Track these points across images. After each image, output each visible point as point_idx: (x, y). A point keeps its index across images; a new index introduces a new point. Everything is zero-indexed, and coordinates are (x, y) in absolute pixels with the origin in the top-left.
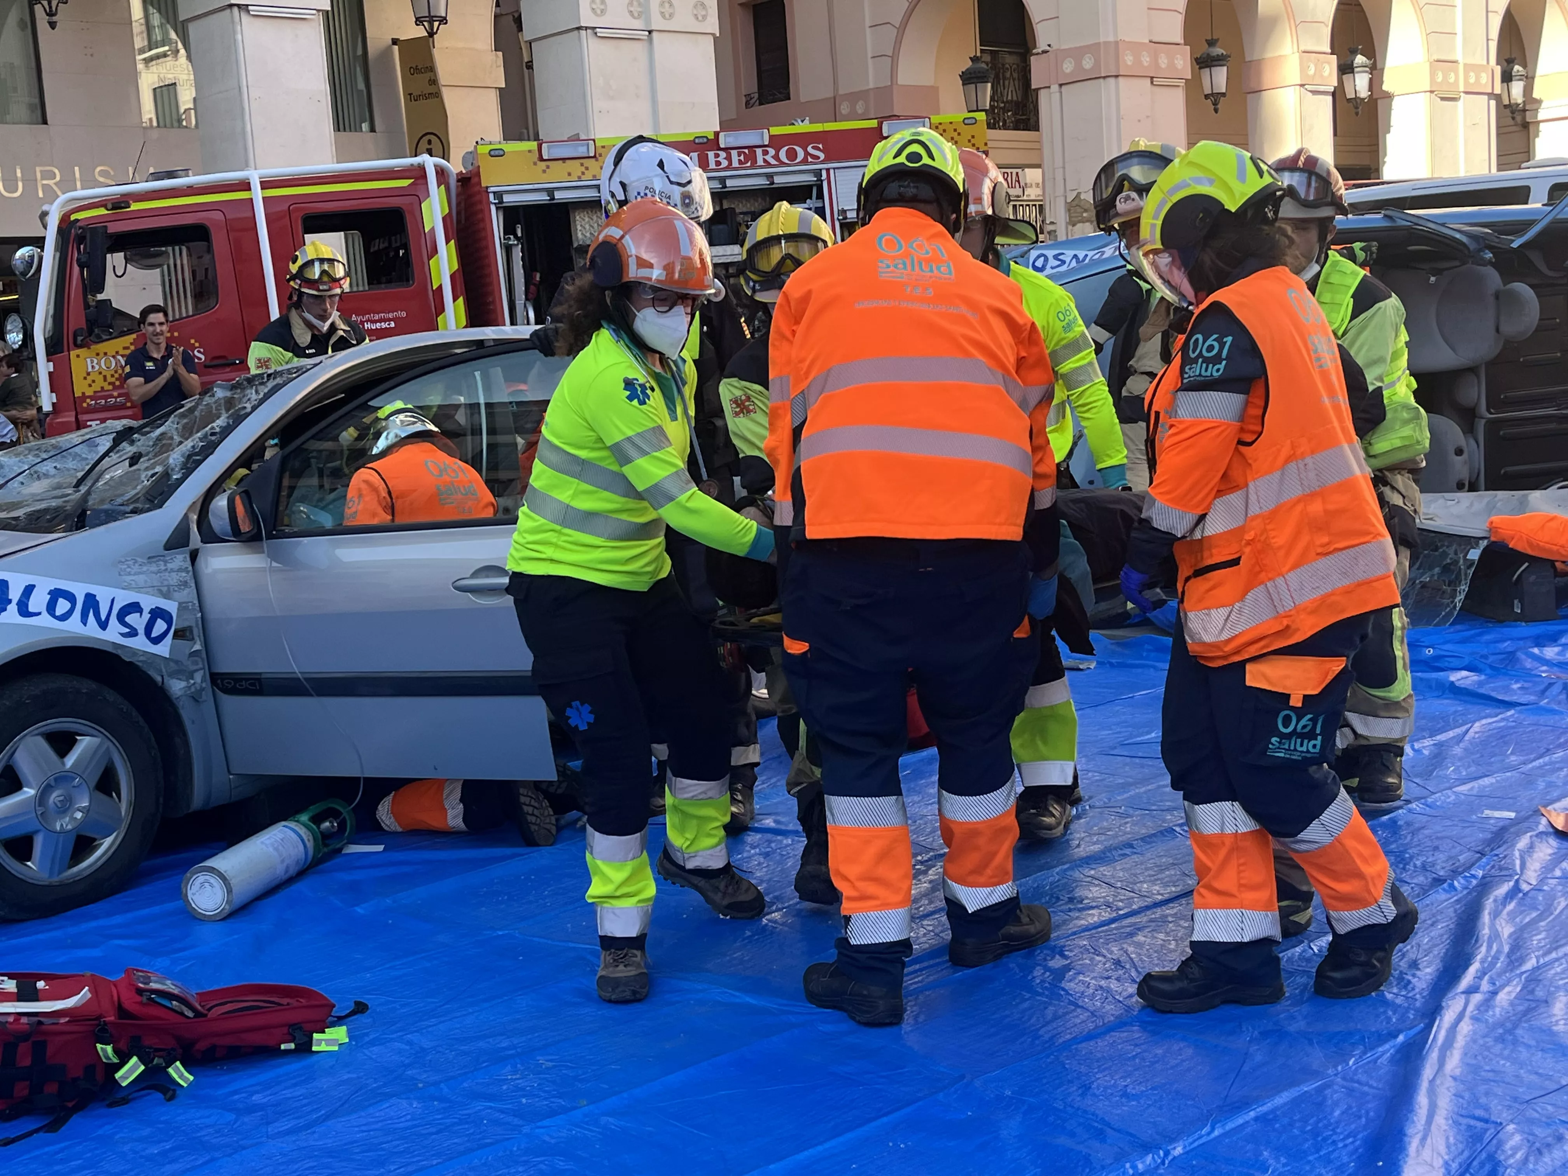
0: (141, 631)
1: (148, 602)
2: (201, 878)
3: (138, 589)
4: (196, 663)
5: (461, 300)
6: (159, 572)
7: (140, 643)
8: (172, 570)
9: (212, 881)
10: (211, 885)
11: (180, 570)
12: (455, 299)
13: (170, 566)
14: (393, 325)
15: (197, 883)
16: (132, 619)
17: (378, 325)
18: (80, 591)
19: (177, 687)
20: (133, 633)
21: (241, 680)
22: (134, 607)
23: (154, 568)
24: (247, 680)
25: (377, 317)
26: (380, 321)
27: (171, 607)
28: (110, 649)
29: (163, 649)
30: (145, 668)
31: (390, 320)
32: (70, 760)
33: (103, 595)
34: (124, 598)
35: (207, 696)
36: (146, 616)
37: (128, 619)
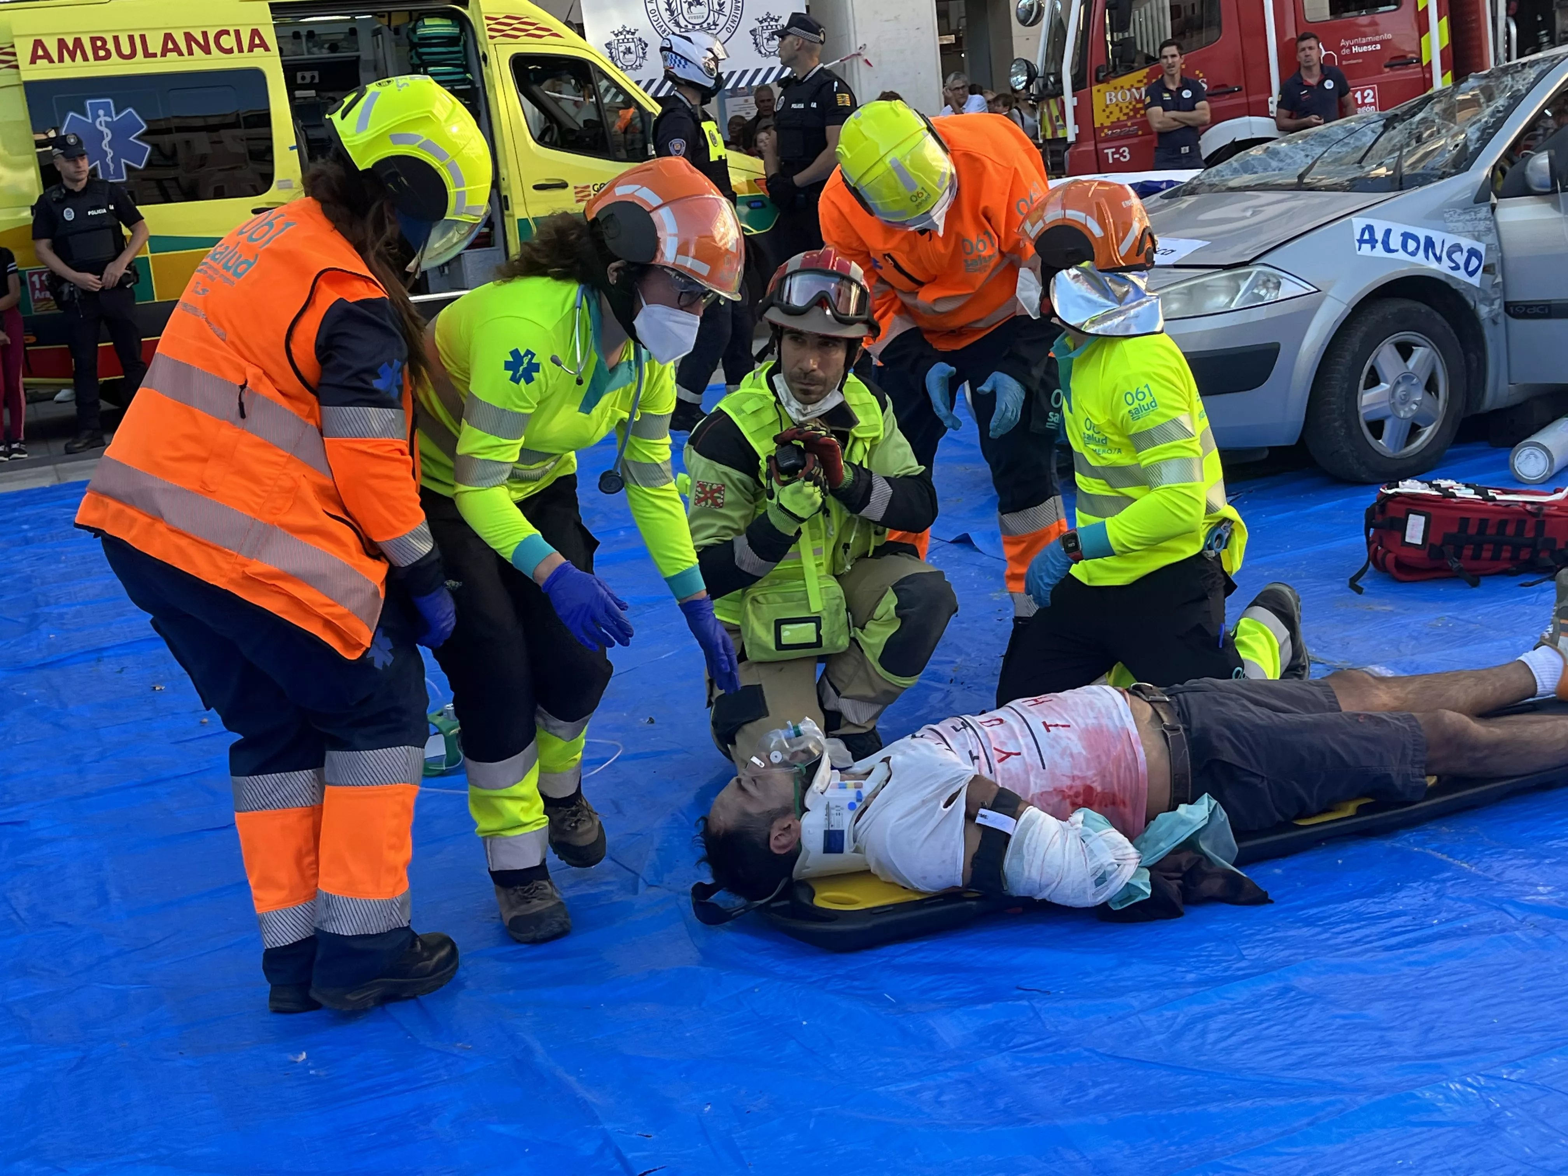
0: (1462, 265)
1: (1467, 243)
2: (1527, 451)
3: (1459, 233)
4: (1496, 293)
5: (1445, 19)
6: (1472, 220)
7: (1461, 275)
8: (1480, 220)
9: (1537, 453)
10: (1536, 457)
11: (1485, 219)
12: (1440, 18)
13: (1479, 216)
14: (1378, 47)
15: (1524, 455)
16: (1456, 256)
17: (1365, 49)
18: (1422, 233)
19: (1484, 311)
20: (1457, 268)
21: (1531, 306)
22: (1458, 248)
23: (1468, 217)
24: (1537, 306)
25: (1364, 41)
26: (1367, 44)
27: (1481, 248)
28: (1443, 278)
29: (1475, 281)
30: (1465, 294)
31: (1376, 43)
32: (1412, 363)
33: (1437, 236)
34: (1451, 240)
35: (1500, 320)
36: (1465, 254)
37: (1454, 256)
